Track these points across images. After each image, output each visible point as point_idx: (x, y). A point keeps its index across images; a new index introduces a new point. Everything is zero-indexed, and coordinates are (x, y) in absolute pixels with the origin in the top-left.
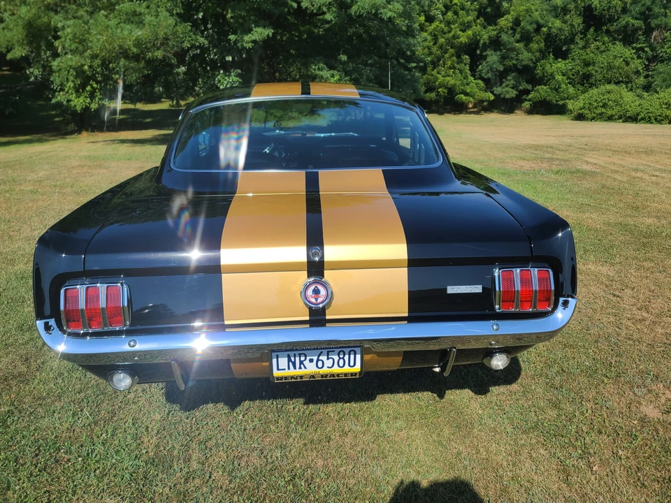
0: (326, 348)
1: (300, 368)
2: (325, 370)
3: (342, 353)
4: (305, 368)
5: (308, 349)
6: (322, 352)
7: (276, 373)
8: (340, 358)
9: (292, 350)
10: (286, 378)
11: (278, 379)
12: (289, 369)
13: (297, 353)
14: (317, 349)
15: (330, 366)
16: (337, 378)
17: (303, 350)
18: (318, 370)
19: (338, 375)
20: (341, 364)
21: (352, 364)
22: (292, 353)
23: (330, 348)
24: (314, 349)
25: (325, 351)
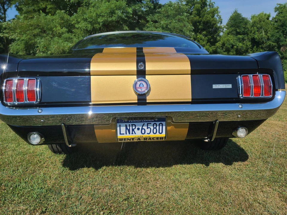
0: (147, 122)
2: (146, 135)
3: (155, 125)
4: (135, 133)
5: (136, 122)
6: (144, 124)
7: (119, 136)
8: (154, 128)
9: (128, 122)
10: (125, 139)
12: (126, 134)
13: (131, 124)
14: (142, 122)
15: (149, 133)
16: (152, 140)
17: (134, 122)
18: (142, 135)
19: (153, 139)
20: (155, 132)
21: (161, 132)
22: (128, 124)
23: (149, 122)
24: (140, 122)
25: (146, 123)
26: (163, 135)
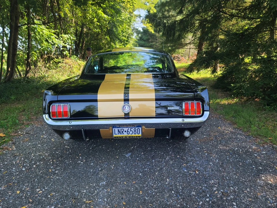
1: (122, 134)
2: (130, 135)
3: (135, 129)
4: (124, 134)
7: (115, 135)
8: (135, 131)
9: (119, 127)
10: (117, 137)
11: (115, 137)
12: (118, 134)
13: (121, 129)
14: (127, 127)
17: (123, 128)
18: (127, 135)
19: (134, 137)
20: (135, 133)
21: (138, 133)
22: (119, 129)
24: (126, 127)
25: (130, 128)
26: (140, 135)
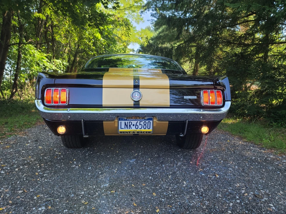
1: (129, 128)
3: (145, 122)
5: (132, 120)
6: (138, 122)
7: (120, 130)
9: (126, 120)
10: (124, 132)
11: (121, 132)
14: (136, 120)
15: (141, 128)
18: (136, 130)
19: (143, 132)
20: (145, 127)
21: (149, 128)
23: (141, 120)
26: (151, 130)
